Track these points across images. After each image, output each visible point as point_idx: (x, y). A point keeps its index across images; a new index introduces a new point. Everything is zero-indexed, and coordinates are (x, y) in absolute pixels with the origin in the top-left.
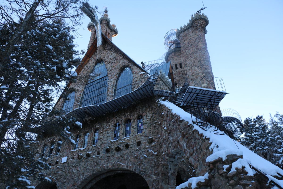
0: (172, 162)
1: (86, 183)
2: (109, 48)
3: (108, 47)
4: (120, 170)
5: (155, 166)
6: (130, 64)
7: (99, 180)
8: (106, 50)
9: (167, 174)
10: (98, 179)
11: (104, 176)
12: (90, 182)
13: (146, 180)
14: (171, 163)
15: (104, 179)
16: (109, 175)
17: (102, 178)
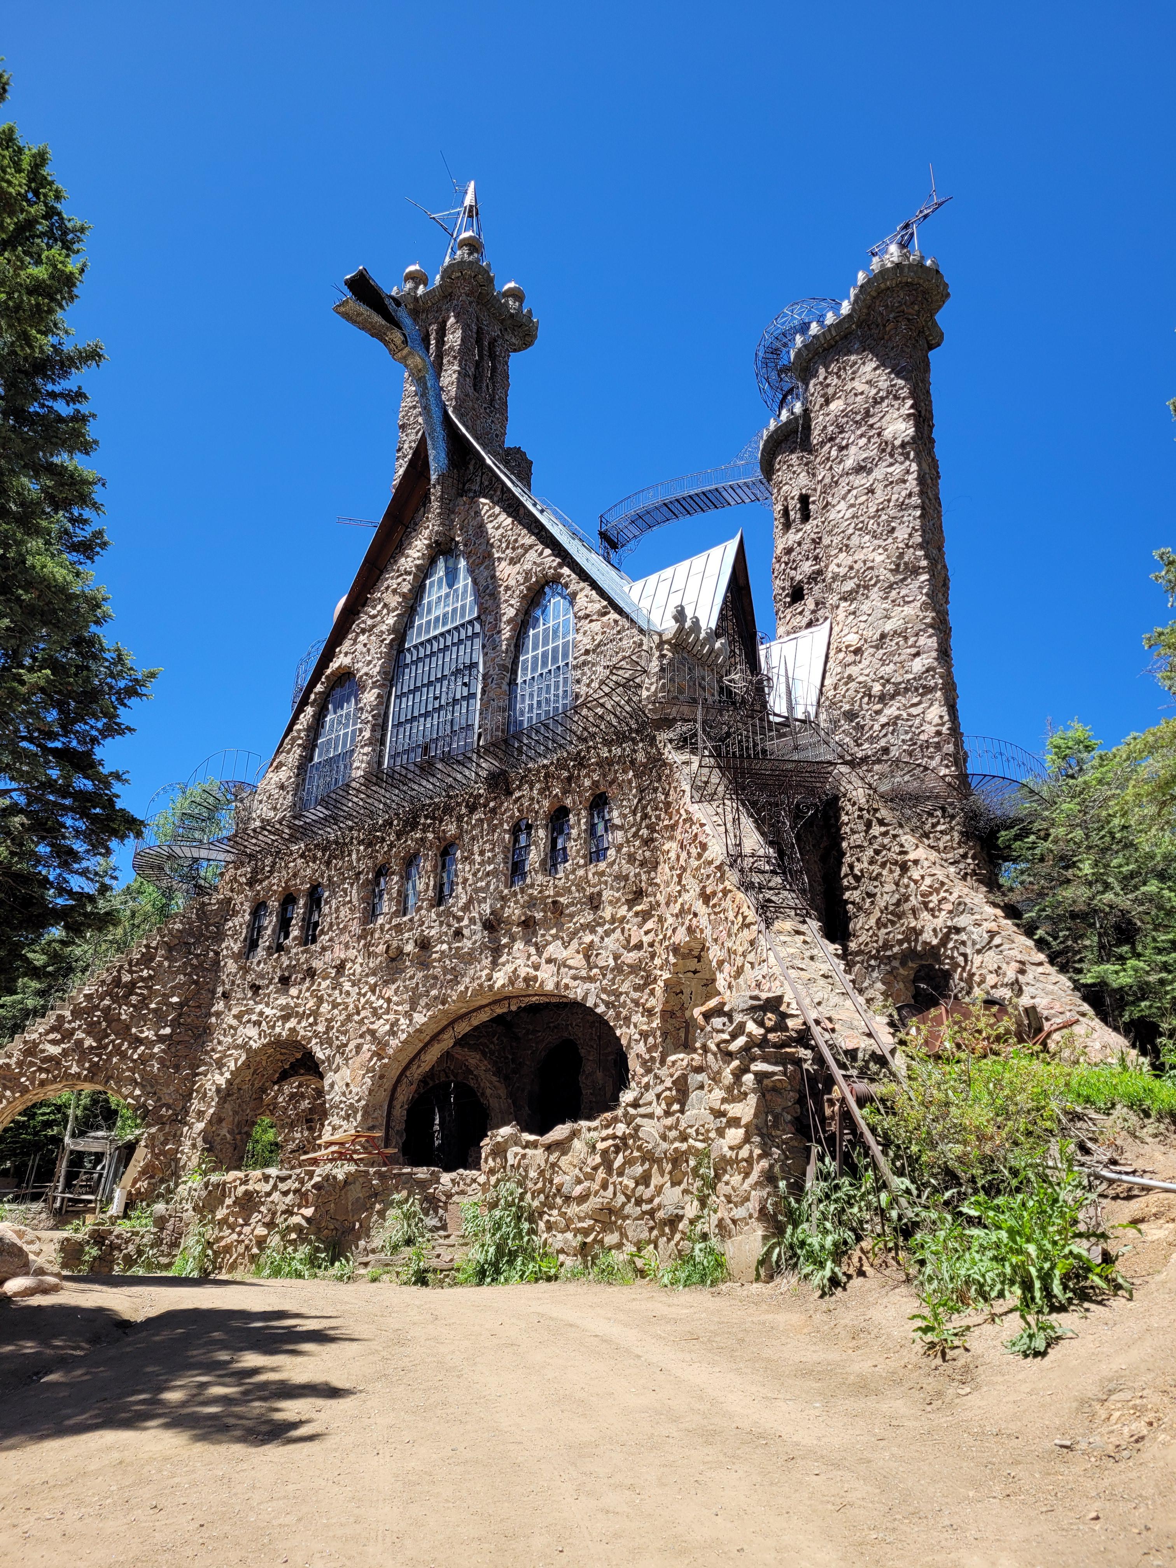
0: (695, 972)
1: (421, 1045)
2: (481, 483)
3: (478, 479)
4: (536, 995)
5: (644, 984)
6: (566, 571)
7: (468, 1029)
8: (470, 490)
9: (679, 1014)
10: (463, 1028)
11: (484, 1016)
12: (435, 1038)
13: (618, 1032)
14: (690, 975)
15: (484, 1025)
16: (499, 1011)
17: (475, 1022)
